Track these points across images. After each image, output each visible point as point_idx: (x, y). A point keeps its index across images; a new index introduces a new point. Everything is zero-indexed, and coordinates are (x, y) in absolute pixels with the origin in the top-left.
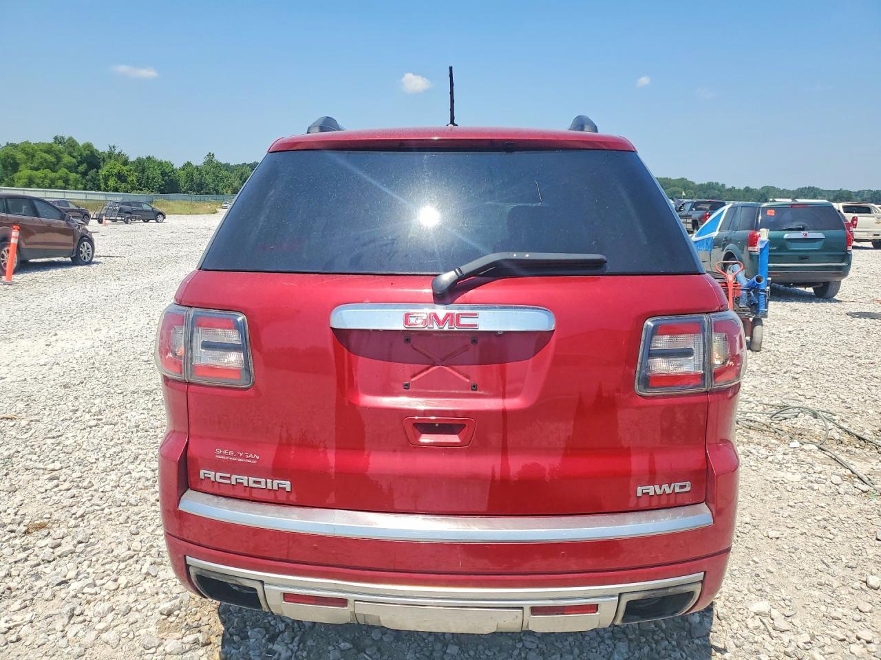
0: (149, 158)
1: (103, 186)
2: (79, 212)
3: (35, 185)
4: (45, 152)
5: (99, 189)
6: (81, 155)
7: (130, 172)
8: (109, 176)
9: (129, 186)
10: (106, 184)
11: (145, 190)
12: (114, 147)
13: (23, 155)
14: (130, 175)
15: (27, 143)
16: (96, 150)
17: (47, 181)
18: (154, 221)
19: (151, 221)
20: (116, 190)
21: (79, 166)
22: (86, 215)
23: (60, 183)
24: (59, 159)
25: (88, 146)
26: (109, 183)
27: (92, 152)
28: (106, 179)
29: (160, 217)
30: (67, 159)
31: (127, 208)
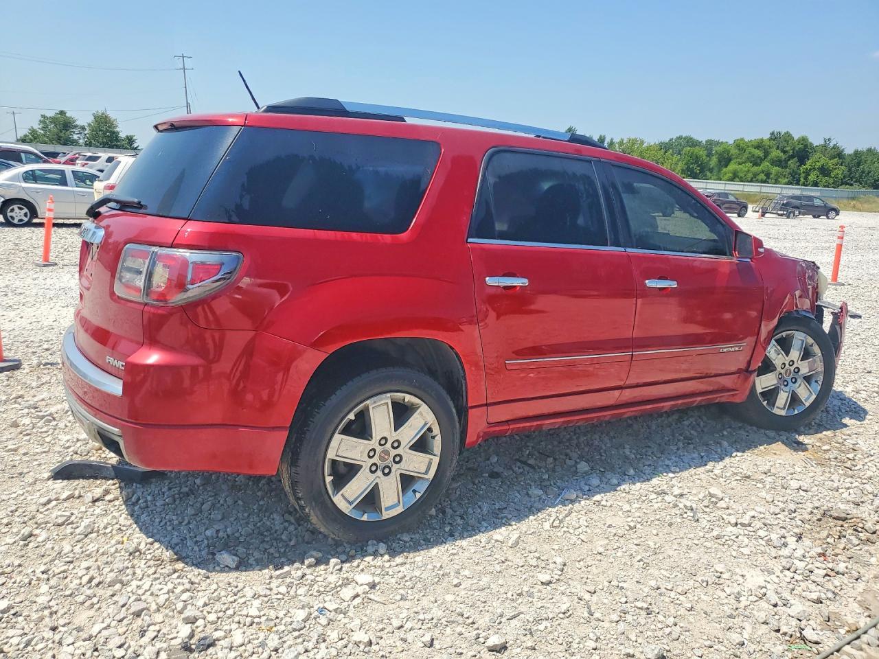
0: (869, 150)
1: (802, 180)
2: (738, 204)
3: (737, 179)
4: (755, 148)
5: (798, 184)
6: (793, 149)
7: (837, 165)
8: (810, 169)
9: (831, 181)
10: (806, 178)
11: (856, 185)
12: (829, 139)
13: (737, 151)
14: (835, 169)
15: (742, 139)
16: (811, 144)
17: (750, 175)
18: (825, 217)
19: (821, 217)
20: (816, 184)
21: (789, 160)
22: (744, 207)
23: (762, 176)
24: (767, 154)
25: (804, 140)
26: (810, 177)
27: (806, 146)
28: (807, 173)
29: (832, 214)
30: (775, 153)
31: (796, 202)
